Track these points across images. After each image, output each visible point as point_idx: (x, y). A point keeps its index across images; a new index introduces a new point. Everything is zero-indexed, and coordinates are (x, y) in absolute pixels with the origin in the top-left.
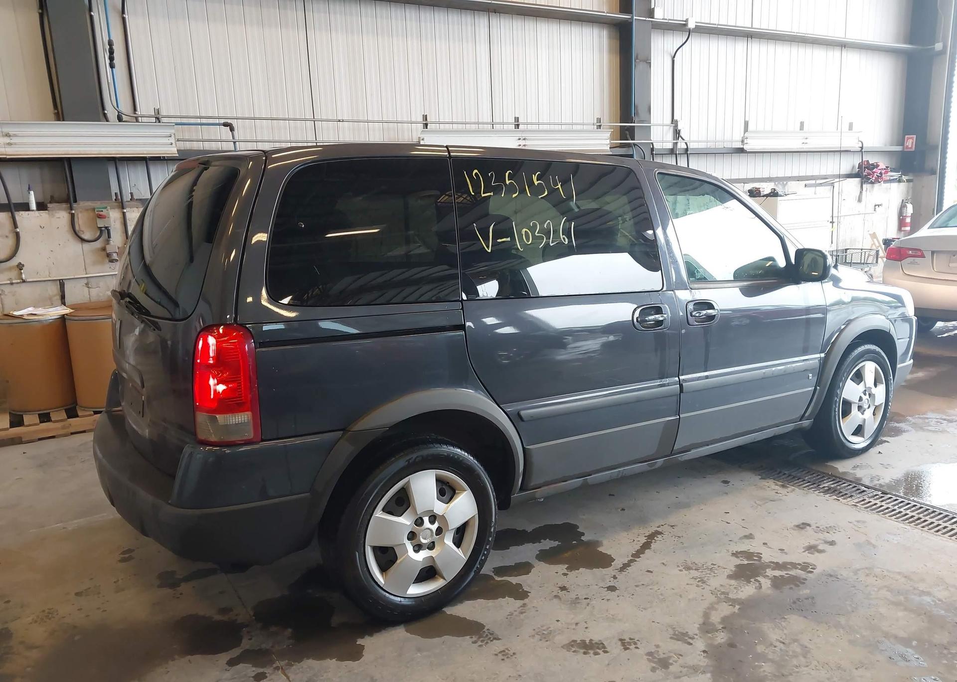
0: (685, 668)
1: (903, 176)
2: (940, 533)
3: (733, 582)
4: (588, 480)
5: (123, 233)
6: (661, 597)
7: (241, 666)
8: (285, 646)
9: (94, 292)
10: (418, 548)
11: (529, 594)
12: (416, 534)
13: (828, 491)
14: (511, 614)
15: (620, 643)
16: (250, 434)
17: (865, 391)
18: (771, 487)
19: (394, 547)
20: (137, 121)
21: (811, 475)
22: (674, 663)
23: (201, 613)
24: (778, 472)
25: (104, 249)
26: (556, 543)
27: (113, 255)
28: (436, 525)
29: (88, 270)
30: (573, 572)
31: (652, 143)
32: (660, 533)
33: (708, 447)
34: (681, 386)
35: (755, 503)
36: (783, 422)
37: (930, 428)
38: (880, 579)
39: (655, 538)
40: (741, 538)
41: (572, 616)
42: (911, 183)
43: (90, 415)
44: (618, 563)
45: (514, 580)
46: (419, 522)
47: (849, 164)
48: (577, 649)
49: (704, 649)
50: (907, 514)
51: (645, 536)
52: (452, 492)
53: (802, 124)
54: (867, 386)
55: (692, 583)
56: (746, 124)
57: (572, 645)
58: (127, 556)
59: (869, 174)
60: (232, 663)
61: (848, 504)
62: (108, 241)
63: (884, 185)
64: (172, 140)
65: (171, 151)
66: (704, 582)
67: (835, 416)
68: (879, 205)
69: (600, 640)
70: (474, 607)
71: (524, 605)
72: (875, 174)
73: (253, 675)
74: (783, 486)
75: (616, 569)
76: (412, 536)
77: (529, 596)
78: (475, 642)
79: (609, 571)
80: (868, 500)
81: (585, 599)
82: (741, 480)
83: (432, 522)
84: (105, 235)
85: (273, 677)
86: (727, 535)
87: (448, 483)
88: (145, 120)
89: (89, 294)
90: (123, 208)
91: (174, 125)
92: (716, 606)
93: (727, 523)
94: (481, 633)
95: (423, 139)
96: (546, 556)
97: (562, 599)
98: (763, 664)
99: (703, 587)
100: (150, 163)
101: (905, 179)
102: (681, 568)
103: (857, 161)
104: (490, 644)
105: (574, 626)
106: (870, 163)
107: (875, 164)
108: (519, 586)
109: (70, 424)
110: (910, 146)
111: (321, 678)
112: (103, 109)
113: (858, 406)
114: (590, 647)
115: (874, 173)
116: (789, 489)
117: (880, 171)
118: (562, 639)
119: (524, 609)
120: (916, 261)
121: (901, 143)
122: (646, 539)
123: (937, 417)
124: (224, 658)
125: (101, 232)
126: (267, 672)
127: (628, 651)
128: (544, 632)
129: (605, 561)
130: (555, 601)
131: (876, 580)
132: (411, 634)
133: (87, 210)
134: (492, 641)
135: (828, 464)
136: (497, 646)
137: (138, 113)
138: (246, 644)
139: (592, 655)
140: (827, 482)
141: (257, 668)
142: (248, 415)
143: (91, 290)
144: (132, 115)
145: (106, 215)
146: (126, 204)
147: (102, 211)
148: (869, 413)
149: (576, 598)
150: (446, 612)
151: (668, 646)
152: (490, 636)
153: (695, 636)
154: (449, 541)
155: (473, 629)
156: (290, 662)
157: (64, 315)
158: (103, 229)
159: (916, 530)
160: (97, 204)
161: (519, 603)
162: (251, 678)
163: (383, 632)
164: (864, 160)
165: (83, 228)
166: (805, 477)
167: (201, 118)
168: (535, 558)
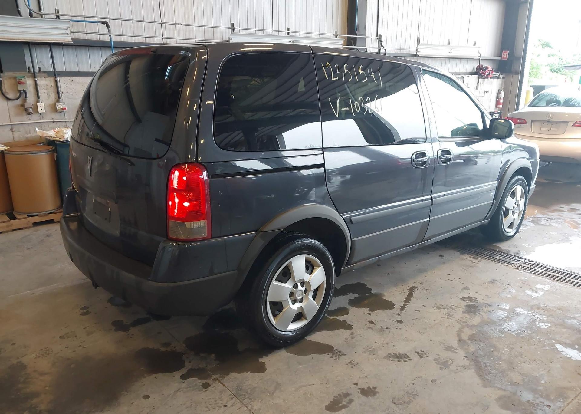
0: (458, 367)
1: (501, 75)
2: (568, 283)
3: (467, 315)
4: (381, 258)
5: (35, 94)
6: (430, 326)
7: (191, 379)
8: (214, 366)
9: (16, 135)
10: (294, 302)
11: (352, 327)
12: (293, 293)
13: (499, 260)
14: (347, 339)
15: (416, 354)
16: (205, 235)
17: (516, 202)
18: (468, 259)
19: (282, 302)
20: (42, 17)
21: (487, 251)
22: (451, 364)
23: (151, 347)
24: (468, 250)
25: (23, 105)
26: (357, 295)
27: (29, 109)
28: (304, 288)
29: (12, 119)
30: (373, 312)
31: (366, 49)
32: (416, 288)
33: (440, 237)
34: (432, 201)
35: (463, 268)
36: (476, 221)
37: (542, 223)
38: (546, 311)
39: (414, 291)
40: (462, 290)
41: (383, 339)
42: (504, 79)
43: (26, 218)
44: (398, 305)
45: (341, 318)
46: (296, 286)
47: (471, 67)
48: (393, 359)
49: (465, 355)
50: (547, 273)
51: (408, 290)
52: (312, 268)
53: (449, 41)
54: (517, 200)
55: (444, 317)
56: (419, 39)
57: (389, 356)
58: (85, 311)
59: (483, 73)
60: (184, 377)
61: (513, 268)
62: (25, 100)
63: (490, 80)
64: (68, 32)
65: (68, 39)
66: (451, 316)
67: (501, 218)
68: (487, 92)
69: (405, 353)
70: (323, 336)
71: (352, 334)
72: (487, 73)
73: (201, 385)
74: (474, 258)
75: (398, 310)
76: (292, 294)
77: (353, 328)
78: (331, 357)
79: (394, 311)
80: (523, 266)
81: (386, 328)
82: (450, 255)
83: (302, 286)
84: (23, 95)
85: (214, 385)
86: (453, 287)
87: (311, 262)
88: (47, 16)
89: (13, 136)
90: (35, 77)
91: (69, 21)
92: (462, 330)
93: (451, 280)
94: (333, 351)
95: (231, 39)
96: (353, 303)
97: (373, 329)
98: (501, 362)
99: (451, 319)
100: (52, 46)
101: (501, 77)
102: (435, 308)
103: (476, 64)
104: (341, 358)
105: (386, 345)
106: (483, 66)
107: (486, 67)
108: (345, 322)
109: (12, 224)
110: (505, 57)
111: (245, 384)
112: (18, 7)
113: (512, 211)
114: (400, 357)
115: (485, 72)
116: (479, 260)
117: (489, 71)
118: (382, 353)
119: (353, 336)
120: (521, 126)
121: (500, 55)
122: (409, 291)
123: (544, 217)
124: (177, 375)
125: (21, 93)
126: (209, 382)
127: (422, 358)
128: (370, 349)
129: (389, 305)
130: (370, 330)
131: (544, 312)
132: (291, 354)
133: (10, 78)
134: (341, 356)
135: (495, 245)
136: (345, 360)
137: (42, 11)
138: (188, 365)
139: (403, 362)
140: (497, 256)
141: (202, 380)
142: (204, 222)
143: (14, 133)
144: (38, 13)
145: (24, 82)
146: (37, 75)
147: (21, 79)
148: (516, 215)
149: (381, 328)
150: (306, 339)
151: (445, 355)
152: (339, 353)
153: (457, 348)
154: (310, 297)
155: (326, 349)
156: (222, 375)
157: (3, 150)
158: (22, 91)
159: (555, 282)
160: (17, 74)
161: (348, 332)
162: (200, 387)
163: (273, 353)
164: (480, 64)
165: (7, 91)
166: (484, 252)
167: (85, 17)
168: (348, 305)
